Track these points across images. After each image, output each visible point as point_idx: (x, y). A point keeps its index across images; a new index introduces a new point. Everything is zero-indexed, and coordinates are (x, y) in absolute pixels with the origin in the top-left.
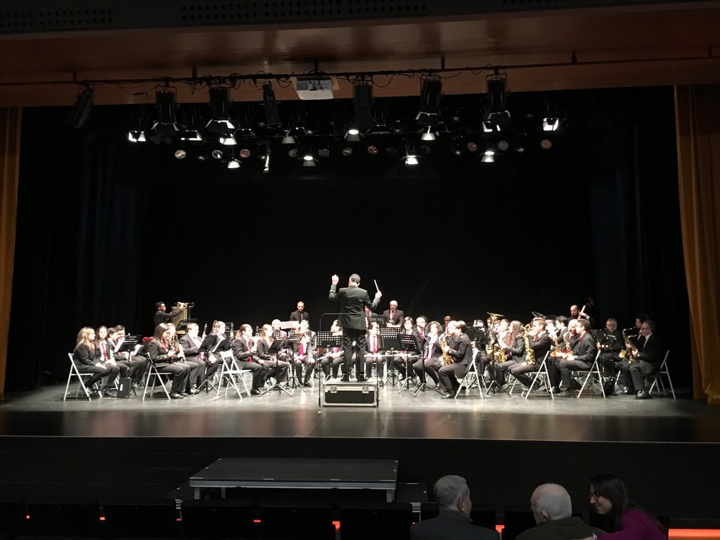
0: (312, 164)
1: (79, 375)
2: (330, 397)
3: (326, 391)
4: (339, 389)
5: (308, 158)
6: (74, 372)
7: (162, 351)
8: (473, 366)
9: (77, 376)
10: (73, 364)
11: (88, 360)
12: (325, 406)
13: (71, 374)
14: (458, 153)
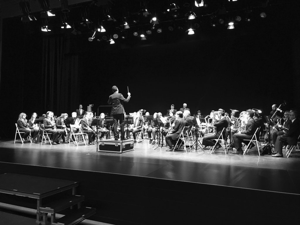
0: (145, 39)
1: (19, 133)
2: (102, 147)
3: (100, 144)
4: (105, 143)
5: (142, 36)
6: (17, 131)
7: (49, 123)
8: (182, 135)
9: (18, 133)
10: (17, 128)
11: (23, 127)
12: (99, 152)
13: (16, 132)
14: (214, 25)
